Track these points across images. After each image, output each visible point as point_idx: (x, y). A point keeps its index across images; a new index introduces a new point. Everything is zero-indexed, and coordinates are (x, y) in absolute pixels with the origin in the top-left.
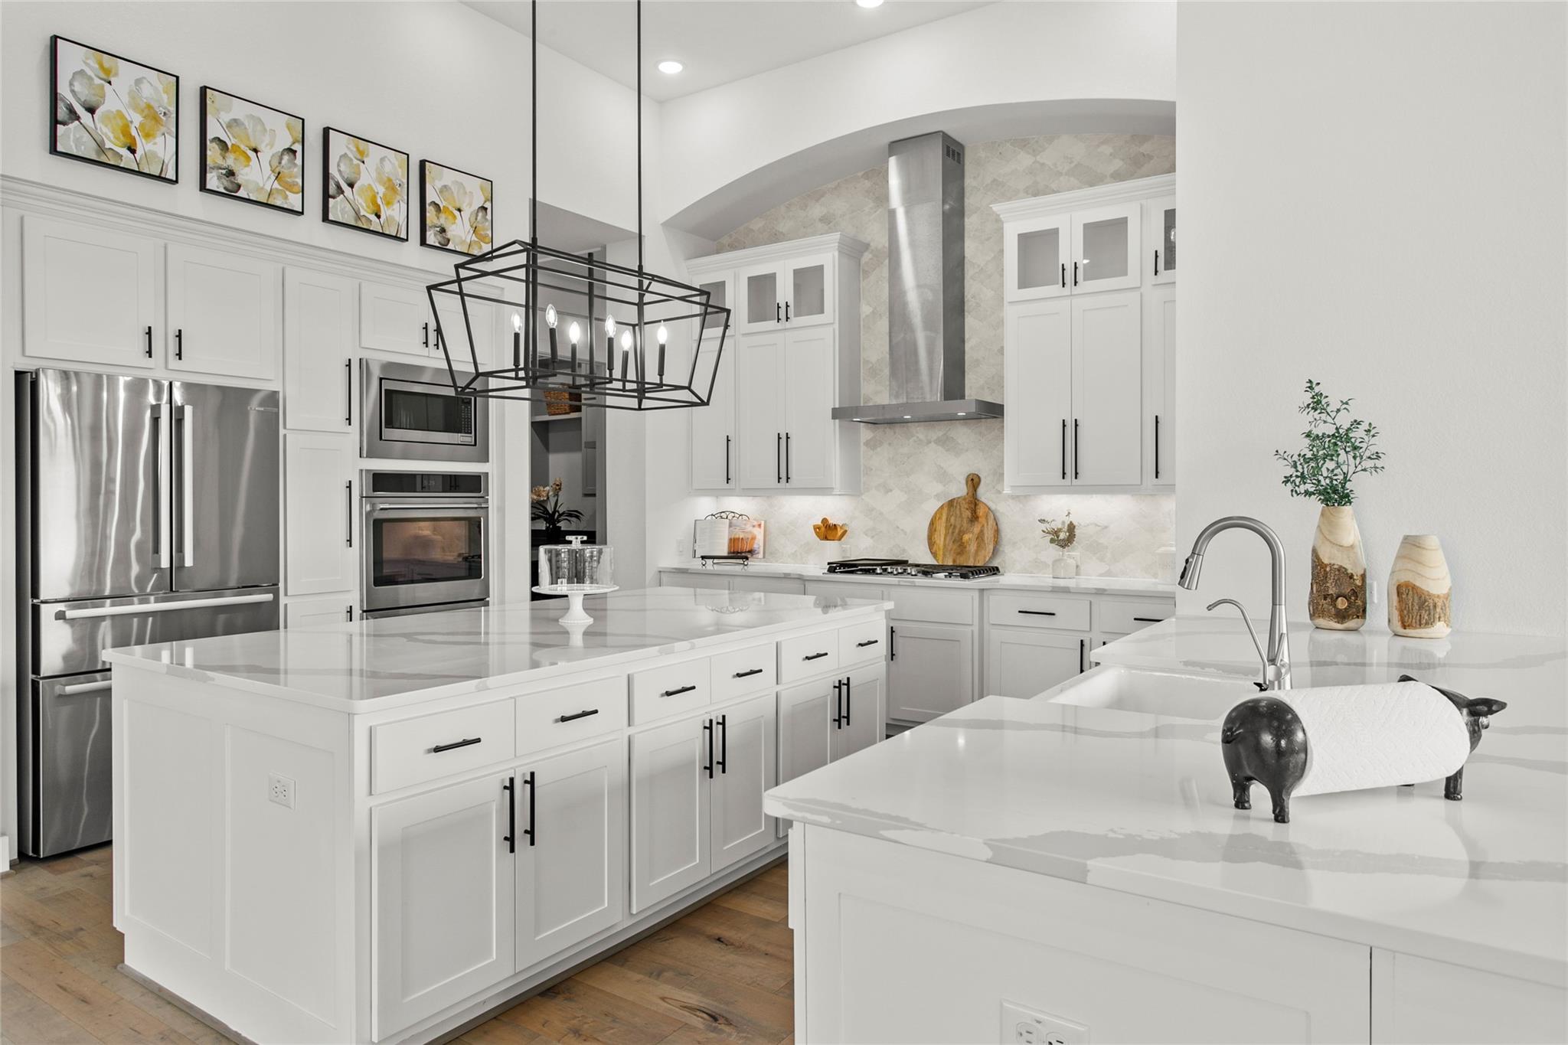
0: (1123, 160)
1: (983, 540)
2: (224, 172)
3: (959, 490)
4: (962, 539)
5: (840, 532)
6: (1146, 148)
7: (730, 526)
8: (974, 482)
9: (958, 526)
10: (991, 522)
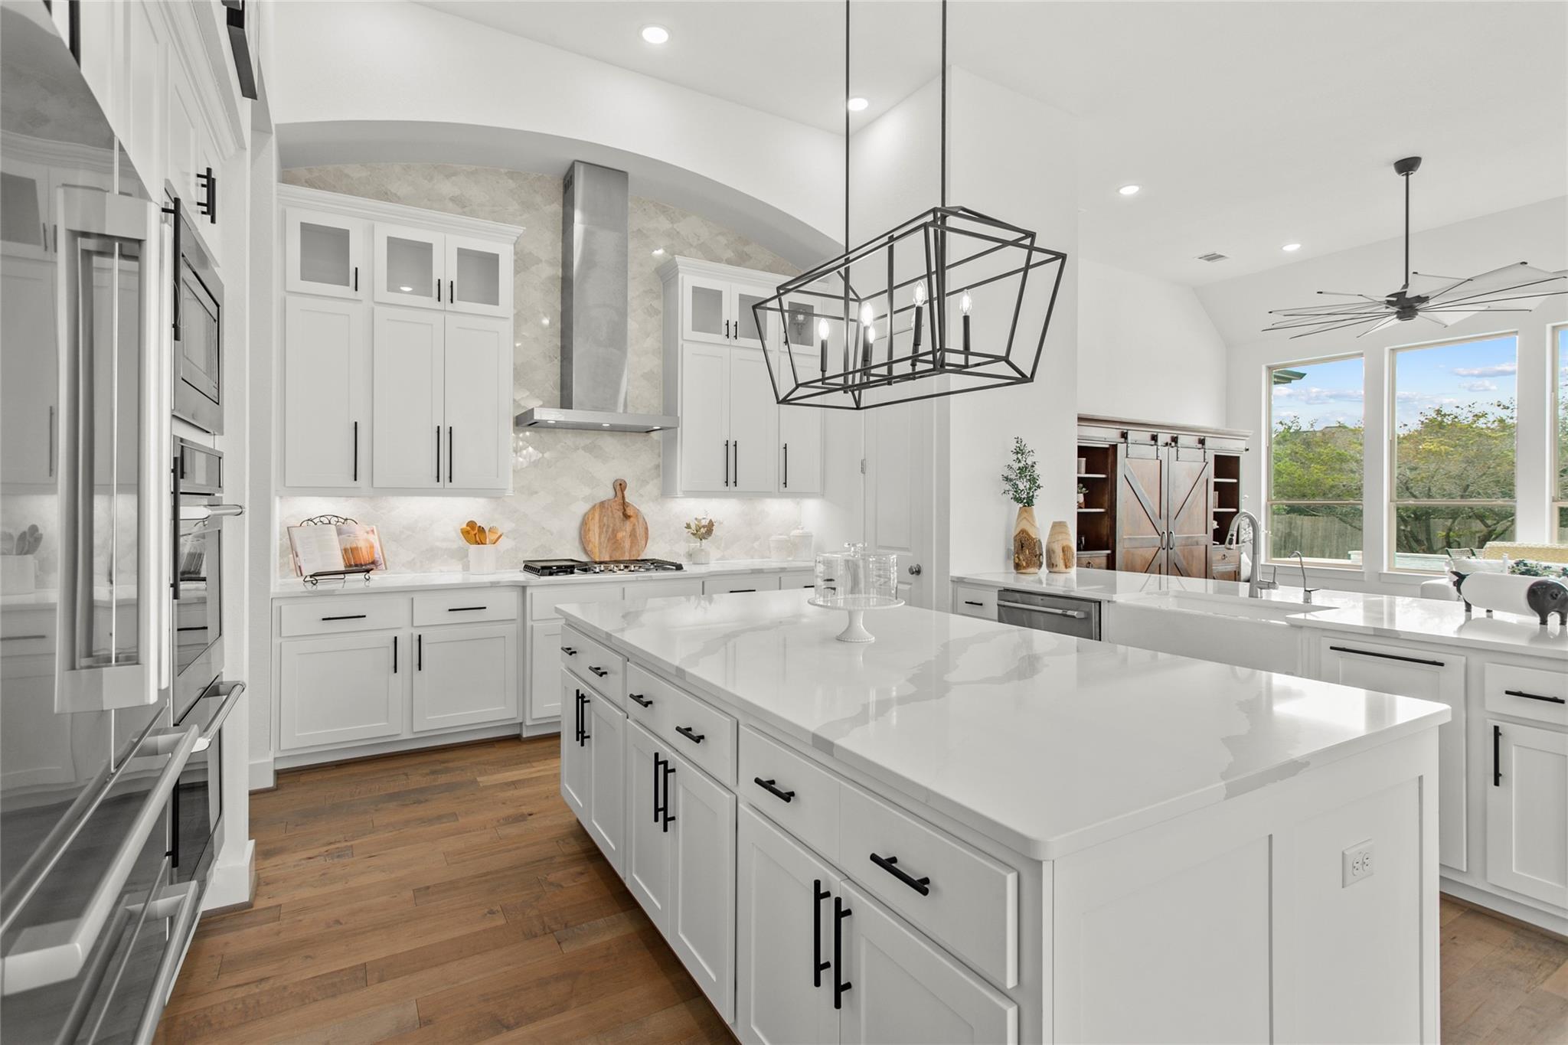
1: (635, 536)
3: (607, 493)
4: (616, 536)
5: (490, 537)
6: (747, 249)
7: (340, 532)
8: (620, 486)
9: (612, 525)
10: (641, 520)
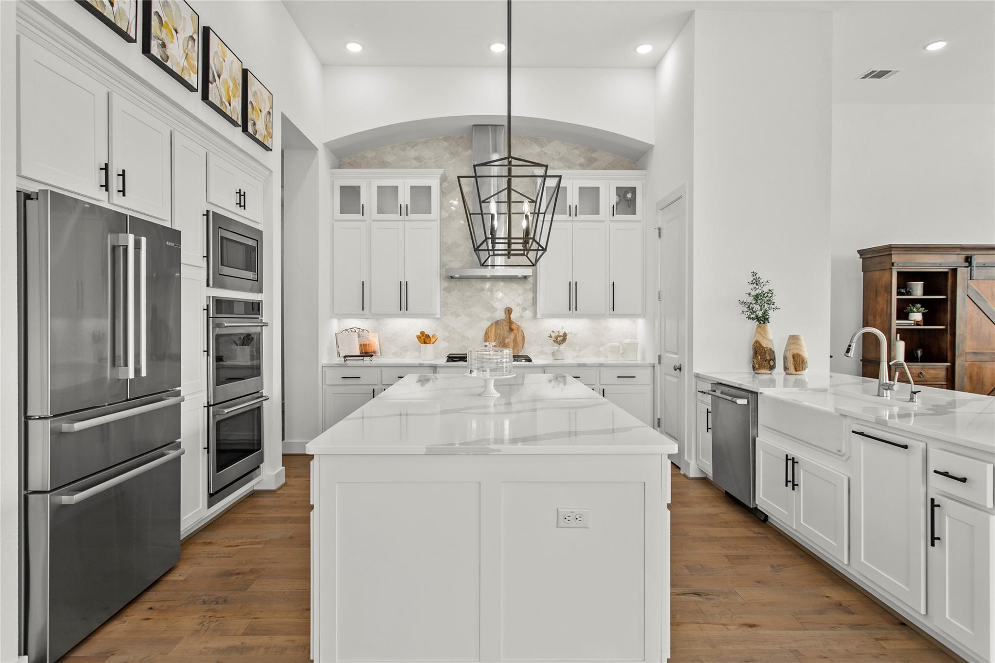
0: (584, 159)
1: (517, 342)
2: (160, 42)
3: (500, 315)
4: (504, 341)
5: (433, 340)
6: (595, 155)
7: (359, 336)
8: (509, 311)
9: (502, 335)
10: (520, 332)
